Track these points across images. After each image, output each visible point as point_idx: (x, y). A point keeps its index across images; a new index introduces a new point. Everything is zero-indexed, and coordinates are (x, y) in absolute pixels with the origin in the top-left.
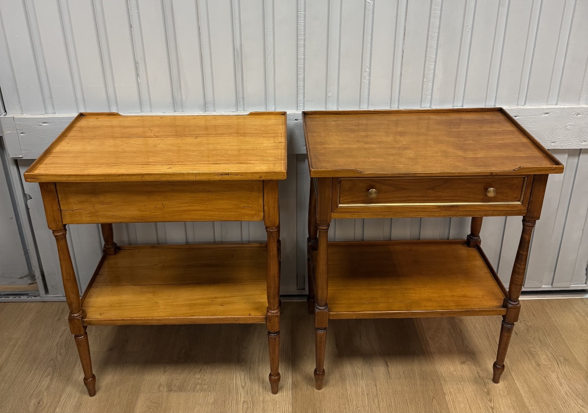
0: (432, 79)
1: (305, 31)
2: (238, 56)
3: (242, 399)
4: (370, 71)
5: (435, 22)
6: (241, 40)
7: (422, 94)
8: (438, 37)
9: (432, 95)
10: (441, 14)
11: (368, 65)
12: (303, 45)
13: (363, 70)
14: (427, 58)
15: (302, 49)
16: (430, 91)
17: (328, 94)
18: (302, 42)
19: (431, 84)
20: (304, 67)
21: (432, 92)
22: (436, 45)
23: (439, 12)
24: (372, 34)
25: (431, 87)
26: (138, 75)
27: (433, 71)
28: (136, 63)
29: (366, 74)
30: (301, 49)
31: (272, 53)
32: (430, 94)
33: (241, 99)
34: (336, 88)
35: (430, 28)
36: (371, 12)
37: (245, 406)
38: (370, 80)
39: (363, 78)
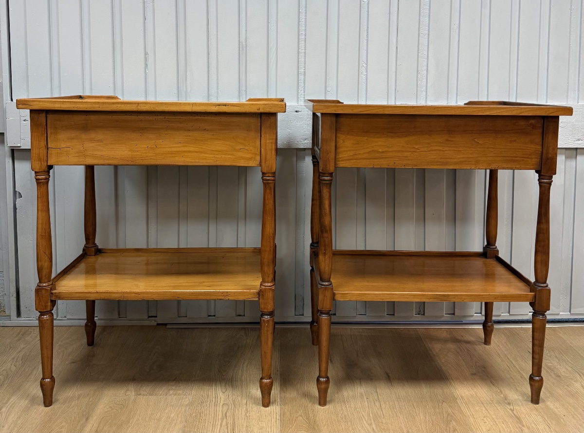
0: (425, 75)
1: (306, 27)
2: (242, 48)
3: (222, 402)
4: (367, 66)
5: (425, 20)
6: (246, 34)
7: (417, 90)
8: (429, 35)
9: (426, 92)
10: (429, 13)
11: (365, 60)
12: (303, 39)
13: (361, 65)
14: (420, 54)
15: (303, 42)
16: (425, 88)
17: (328, 89)
18: (303, 37)
19: (425, 80)
20: (305, 61)
21: (426, 89)
22: (427, 42)
23: (428, 11)
24: (367, 31)
25: (425, 83)
26: (146, 65)
27: (426, 68)
28: (146, 54)
29: (363, 70)
30: (302, 44)
31: (275, 47)
32: (425, 90)
33: (244, 92)
34: (335, 83)
35: (421, 26)
36: (366, 9)
37: (225, 408)
38: (367, 75)
39: (360, 73)
